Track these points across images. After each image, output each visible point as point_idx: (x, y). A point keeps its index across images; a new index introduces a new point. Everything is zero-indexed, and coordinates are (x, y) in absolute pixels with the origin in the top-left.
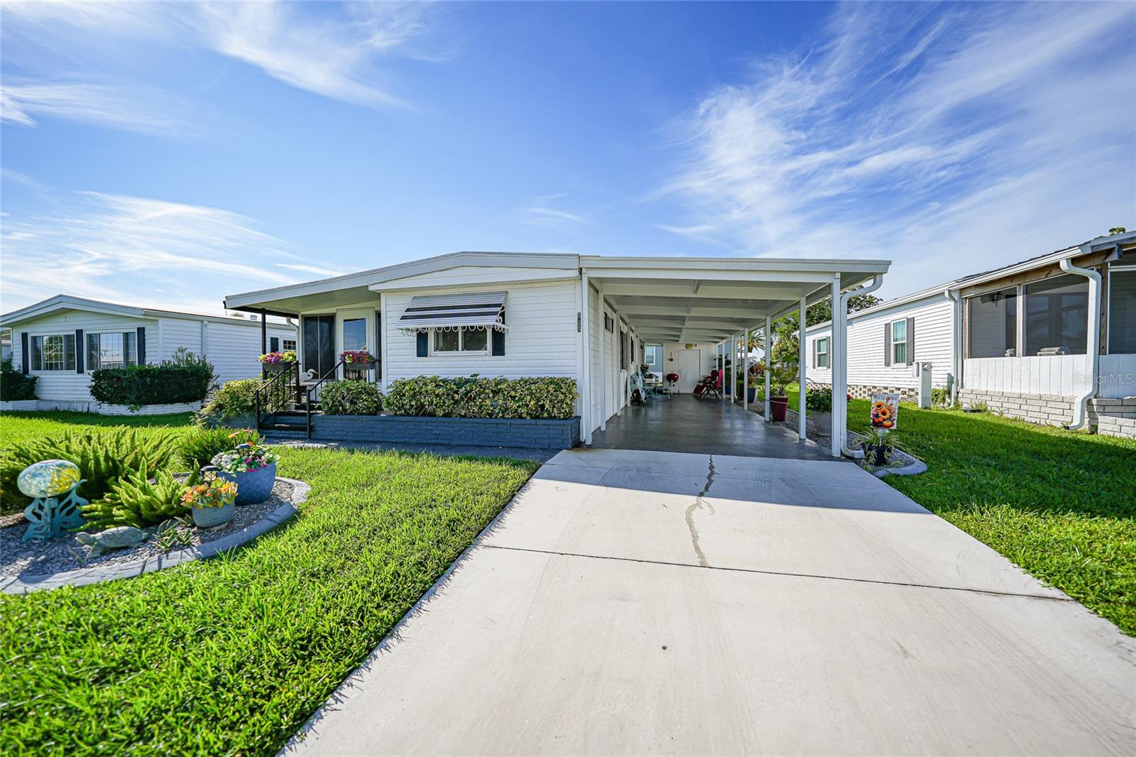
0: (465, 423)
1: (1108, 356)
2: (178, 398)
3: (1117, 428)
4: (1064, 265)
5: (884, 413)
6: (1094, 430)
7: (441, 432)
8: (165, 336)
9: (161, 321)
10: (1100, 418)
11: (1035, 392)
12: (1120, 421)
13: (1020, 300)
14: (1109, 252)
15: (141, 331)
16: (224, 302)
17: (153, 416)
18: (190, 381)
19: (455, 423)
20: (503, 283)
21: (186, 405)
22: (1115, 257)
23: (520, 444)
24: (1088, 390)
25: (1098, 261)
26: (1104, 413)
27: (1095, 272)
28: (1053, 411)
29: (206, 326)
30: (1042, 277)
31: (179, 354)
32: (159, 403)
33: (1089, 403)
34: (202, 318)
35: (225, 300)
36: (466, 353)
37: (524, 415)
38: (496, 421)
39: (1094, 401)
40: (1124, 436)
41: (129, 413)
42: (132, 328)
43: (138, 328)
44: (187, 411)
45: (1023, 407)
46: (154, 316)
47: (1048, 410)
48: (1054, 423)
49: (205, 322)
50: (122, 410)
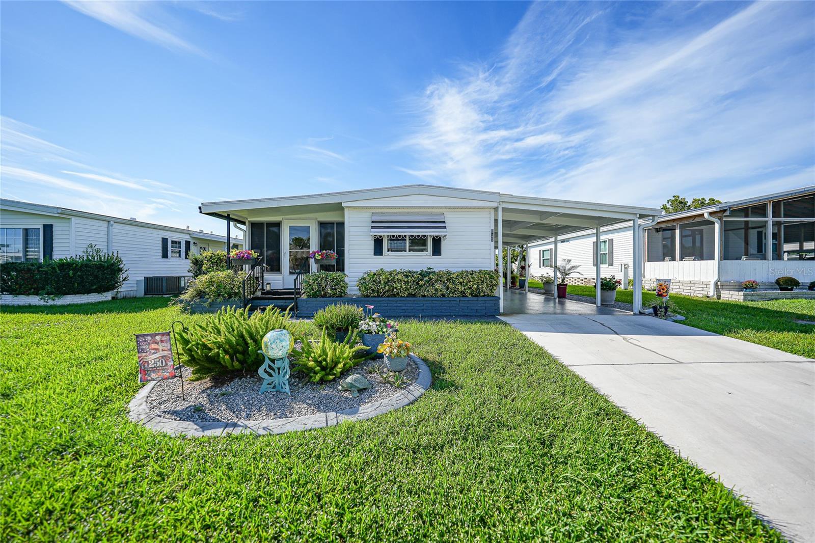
0: (426, 301)
1: (723, 261)
2: (95, 289)
3: (730, 296)
4: (706, 216)
5: (663, 289)
6: (719, 297)
7: (408, 308)
8: (77, 233)
9: (73, 218)
10: (722, 292)
11: (687, 279)
12: (732, 293)
13: (677, 232)
14: (725, 211)
15: (48, 229)
16: (200, 208)
17: (69, 305)
18: (105, 274)
19: (420, 301)
20: (441, 208)
21: (100, 295)
22: (727, 213)
23: (467, 314)
24: (716, 278)
25: (719, 215)
26: (723, 289)
27: (717, 220)
28: (698, 289)
29: (112, 226)
30: (691, 221)
31: (89, 250)
32: (78, 294)
33: (716, 284)
34: (108, 219)
35: (201, 206)
36: (412, 253)
37: (468, 294)
38: (448, 299)
39: (719, 283)
40: (734, 300)
41: (42, 303)
42: (37, 224)
43: (44, 226)
44: (101, 300)
45: (681, 287)
46: (66, 214)
47: (695, 289)
48: (698, 295)
49: (112, 223)
50: (34, 300)
